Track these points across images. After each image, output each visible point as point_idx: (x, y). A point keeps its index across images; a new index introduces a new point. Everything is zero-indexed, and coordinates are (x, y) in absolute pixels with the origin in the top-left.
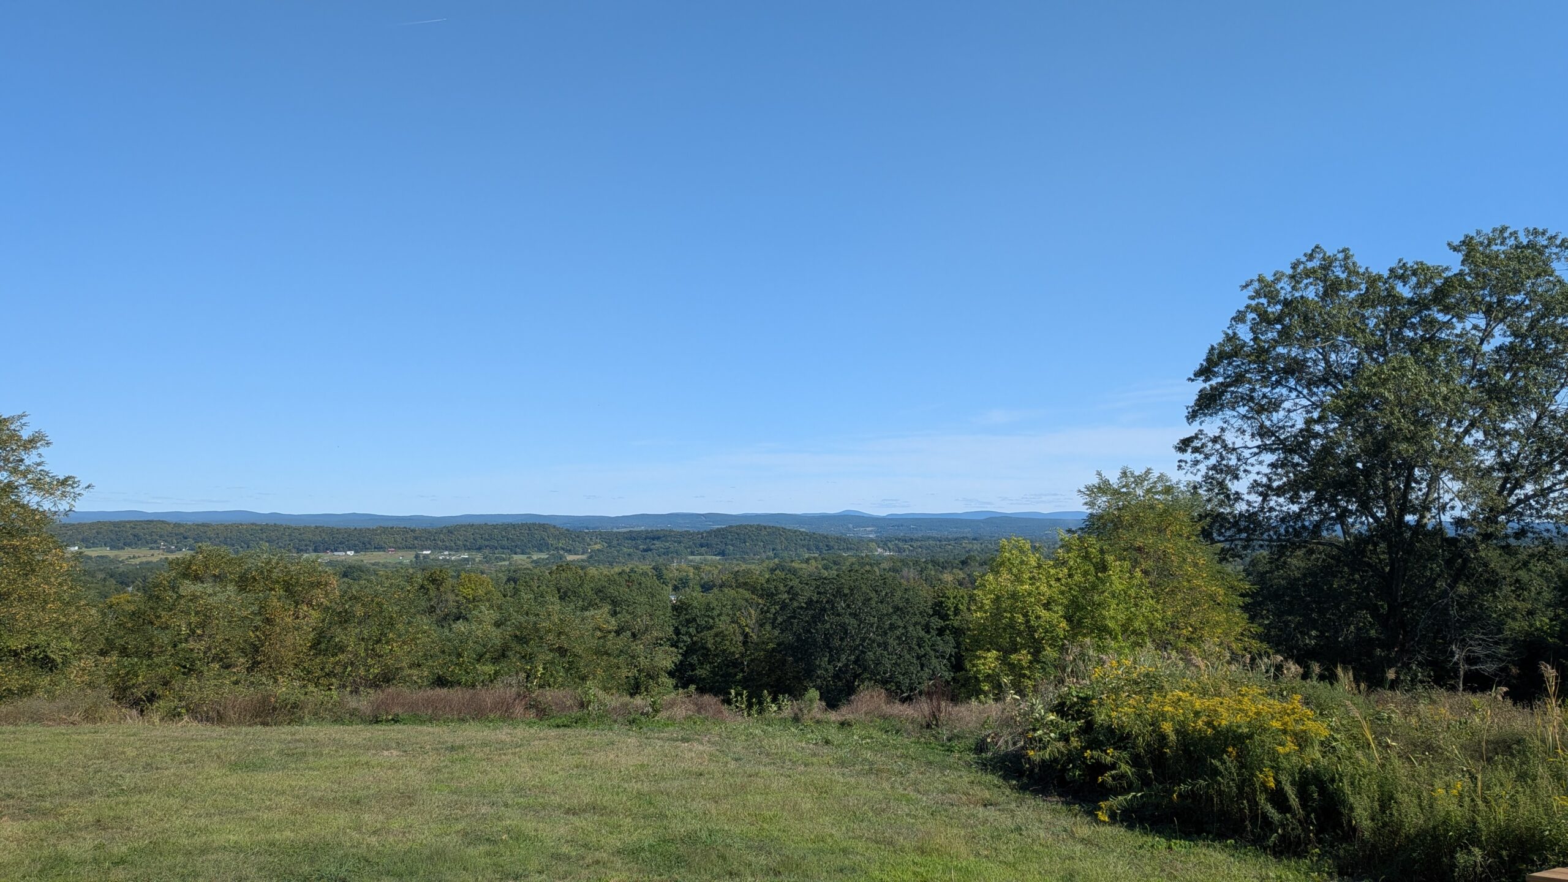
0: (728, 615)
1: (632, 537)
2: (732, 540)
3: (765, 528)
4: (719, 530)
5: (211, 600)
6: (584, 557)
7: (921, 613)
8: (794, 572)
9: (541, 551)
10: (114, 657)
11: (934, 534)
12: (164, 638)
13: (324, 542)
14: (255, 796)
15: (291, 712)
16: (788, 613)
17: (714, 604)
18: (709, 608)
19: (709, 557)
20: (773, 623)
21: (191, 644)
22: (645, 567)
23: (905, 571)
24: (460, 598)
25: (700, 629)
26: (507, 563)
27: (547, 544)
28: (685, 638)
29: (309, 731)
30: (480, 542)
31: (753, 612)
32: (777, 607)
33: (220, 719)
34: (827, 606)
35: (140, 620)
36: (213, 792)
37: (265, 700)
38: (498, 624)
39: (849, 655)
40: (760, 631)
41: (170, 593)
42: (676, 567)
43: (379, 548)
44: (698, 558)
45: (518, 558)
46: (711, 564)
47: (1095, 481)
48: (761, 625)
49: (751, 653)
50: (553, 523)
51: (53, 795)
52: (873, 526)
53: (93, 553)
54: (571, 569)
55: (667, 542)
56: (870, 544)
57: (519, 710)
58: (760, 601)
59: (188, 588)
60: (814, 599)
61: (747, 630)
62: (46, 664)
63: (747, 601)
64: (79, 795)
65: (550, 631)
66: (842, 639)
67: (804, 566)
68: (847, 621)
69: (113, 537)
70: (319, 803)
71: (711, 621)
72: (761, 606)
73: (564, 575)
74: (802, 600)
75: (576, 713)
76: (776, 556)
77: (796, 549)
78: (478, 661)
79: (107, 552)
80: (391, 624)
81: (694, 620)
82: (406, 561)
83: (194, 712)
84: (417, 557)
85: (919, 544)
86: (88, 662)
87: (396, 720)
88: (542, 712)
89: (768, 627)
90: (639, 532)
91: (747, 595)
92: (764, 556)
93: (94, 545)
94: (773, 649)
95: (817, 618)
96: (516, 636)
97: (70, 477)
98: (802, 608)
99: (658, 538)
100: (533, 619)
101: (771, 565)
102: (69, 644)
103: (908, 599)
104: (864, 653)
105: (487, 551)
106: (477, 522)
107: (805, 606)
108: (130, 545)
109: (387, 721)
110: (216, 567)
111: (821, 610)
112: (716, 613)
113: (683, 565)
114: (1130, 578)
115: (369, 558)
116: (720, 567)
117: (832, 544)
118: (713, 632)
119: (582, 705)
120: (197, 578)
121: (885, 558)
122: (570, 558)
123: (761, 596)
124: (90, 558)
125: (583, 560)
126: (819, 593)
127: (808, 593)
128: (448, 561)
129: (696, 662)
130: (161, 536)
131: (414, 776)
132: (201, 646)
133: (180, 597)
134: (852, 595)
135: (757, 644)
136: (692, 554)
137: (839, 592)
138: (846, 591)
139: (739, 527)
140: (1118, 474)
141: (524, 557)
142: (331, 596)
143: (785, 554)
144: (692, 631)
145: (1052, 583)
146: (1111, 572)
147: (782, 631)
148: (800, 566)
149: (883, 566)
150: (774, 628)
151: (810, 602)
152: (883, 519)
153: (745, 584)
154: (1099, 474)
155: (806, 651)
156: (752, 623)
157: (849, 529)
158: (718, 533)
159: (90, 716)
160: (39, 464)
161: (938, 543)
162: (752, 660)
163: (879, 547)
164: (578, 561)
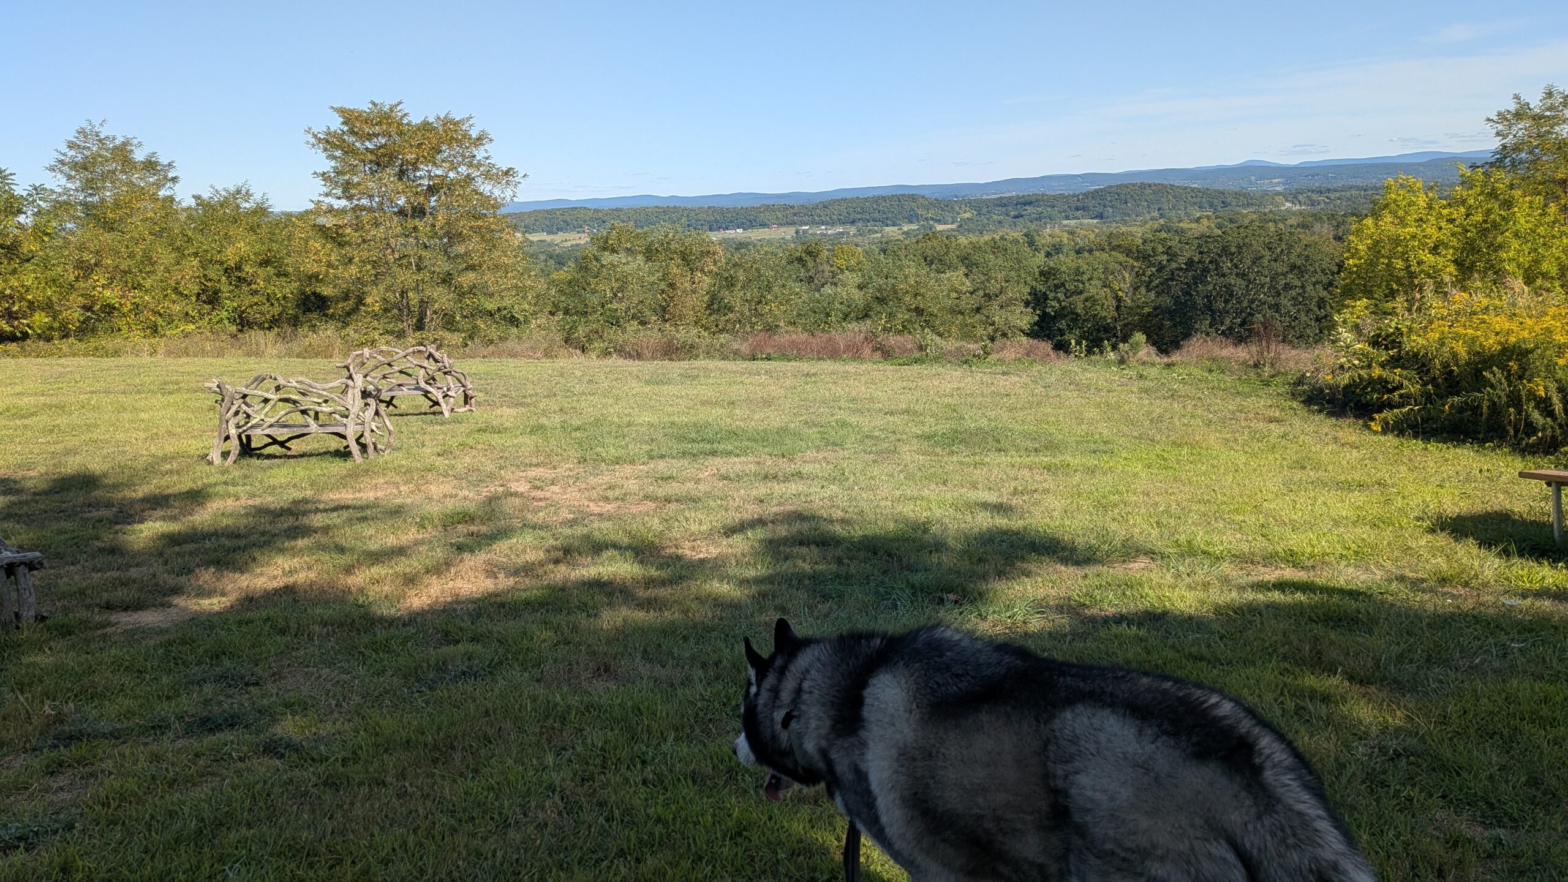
0: (1099, 279)
1: (1002, 203)
2: (1111, 201)
3: (1150, 186)
4: (1096, 191)
5: (626, 268)
6: (954, 226)
7: (1323, 271)
8: (1180, 232)
9: (911, 222)
10: (560, 315)
11: (1359, 182)
12: (595, 300)
13: (716, 221)
14: (662, 399)
15: (688, 351)
16: (1166, 274)
17: (1085, 267)
18: (1078, 272)
19: (1086, 221)
20: (1147, 287)
21: (615, 306)
22: (1016, 235)
23: (1317, 227)
24: (834, 268)
25: (1068, 294)
26: (879, 235)
27: (916, 215)
28: (1053, 303)
29: (702, 363)
30: (853, 216)
31: (1127, 275)
32: (1154, 270)
33: (639, 356)
34: (1210, 266)
35: (574, 287)
36: (634, 396)
37: (670, 342)
38: (860, 287)
39: (1235, 318)
40: (1134, 294)
41: (595, 263)
42: (1048, 234)
43: (763, 225)
44: (1073, 222)
45: (891, 231)
46: (1088, 228)
47: (1513, 107)
48: (1136, 289)
49: (1124, 319)
50: (922, 193)
51: (531, 396)
52: (1281, 177)
53: (534, 237)
54: (936, 238)
55: (1039, 206)
56: (1276, 198)
57: (867, 351)
58: (1135, 264)
59: (607, 258)
60: (1196, 259)
61: (1120, 294)
62: (513, 321)
63: (1121, 264)
64: (548, 396)
65: (907, 292)
66: (1226, 302)
67: (1194, 225)
68: (1233, 282)
69: (548, 223)
70: (704, 403)
71: (1081, 286)
72: (1136, 269)
73: (929, 243)
74: (1182, 260)
75: (917, 355)
76: (1162, 216)
77: (1186, 208)
78: (845, 319)
79: (544, 236)
80: (769, 288)
81: (1063, 285)
82: (788, 237)
83: (621, 352)
84: (797, 232)
85: (1338, 194)
86: (542, 320)
87: (768, 359)
88: (886, 354)
89: (1143, 290)
90: (1010, 198)
91: (1121, 257)
92: (1148, 217)
93: (534, 231)
94: (1149, 314)
95: (1200, 278)
96: (878, 298)
97: (511, 169)
98: (1181, 269)
99: (1030, 203)
100: (891, 281)
101: (1156, 226)
102: (527, 307)
103: (1307, 256)
104: (1253, 315)
105: (860, 224)
106: (849, 196)
107: (1183, 266)
108: (561, 230)
109: (762, 359)
110: (627, 241)
111: (1204, 270)
112: (1085, 277)
113: (1057, 231)
114: (1541, 215)
115: (756, 235)
116: (1097, 231)
117: (1228, 200)
118: (1082, 297)
119: (921, 348)
120: (614, 251)
121: (1294, 214)
122: (940, 227)
123: (1137, 259)
124: (532, 242)
125: (952, 230)
126: (1201, 253)
127: (1188, 253)
128: (825, 235)
129: (1065, 327)
130: (585, 221)
131: (775, 390)
132: (623, 306)
133: (603, 266)
134: (1240, 253)
135: (1131, 308)
136: (1067, 218)
137: (1225, 250)
138: (1233, 249)
139: (1119, 186)
140: (1541, 95)
141: (895, 229)
142: (719, 264)
143: (1173, 214)
144: (1061, 296)
145: (1443, 224)
146: (1516, 209)
147: (1158, 294)
148: (1189, 226)
149: (1290, 222)
150: (1149, 290)
151: (1190, 263)
152: (1295, 168)
153: (1119, 246)
154: (1517, 97)
155: (1185, 314)
156: (1125, 286)
157: (1251, 182)
158: (1095, 195)
159: (548, 354)
160: (487, 158)
161: (1362, 193)
162: (1125, 325)
163: (1287, 201)
164: (948, 231)
